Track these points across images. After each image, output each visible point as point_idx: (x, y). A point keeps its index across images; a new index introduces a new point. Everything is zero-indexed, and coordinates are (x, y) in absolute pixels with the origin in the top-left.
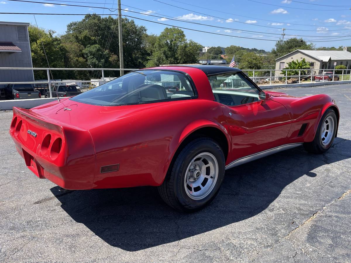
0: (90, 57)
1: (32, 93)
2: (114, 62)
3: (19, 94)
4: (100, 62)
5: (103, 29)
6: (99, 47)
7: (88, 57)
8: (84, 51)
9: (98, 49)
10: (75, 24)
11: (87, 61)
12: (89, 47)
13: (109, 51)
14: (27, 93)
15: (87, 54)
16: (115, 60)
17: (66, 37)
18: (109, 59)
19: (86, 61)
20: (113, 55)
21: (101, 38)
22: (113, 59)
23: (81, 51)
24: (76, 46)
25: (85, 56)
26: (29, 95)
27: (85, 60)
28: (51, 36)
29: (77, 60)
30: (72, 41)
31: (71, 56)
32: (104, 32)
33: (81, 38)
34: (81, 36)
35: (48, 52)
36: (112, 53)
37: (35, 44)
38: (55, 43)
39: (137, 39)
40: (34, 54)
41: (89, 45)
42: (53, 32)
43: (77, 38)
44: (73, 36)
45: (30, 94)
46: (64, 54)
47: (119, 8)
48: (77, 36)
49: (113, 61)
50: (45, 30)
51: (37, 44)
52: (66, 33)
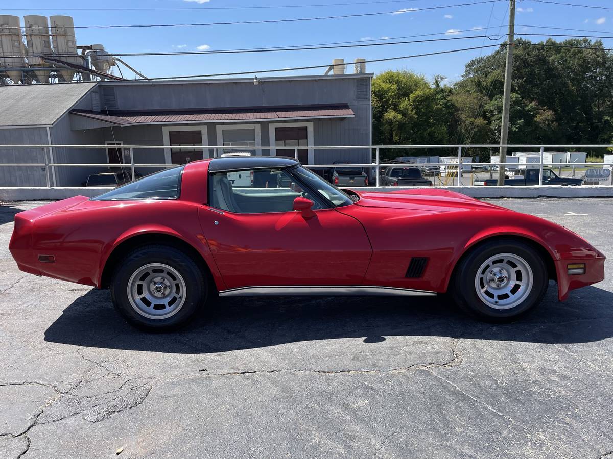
0: (496, 116)
1: (355, 178)
2: (544, 123)
3: (338, 179)
4: (515, 124)
5: (531, 65)
6: (517, 98)
7: (493, 116)
8: (487, 107)
9: (514, 102)
10: (479, 61)
11: (490, 123)
12: (498, 100)
13: (537, 104)
14: (349, 178)
15: (492, 112)
16: (548, 120)
17: (462, 85)
18: (535, 119)
19: (487, 124)
20: (544, 111)
21: (524, 82)
22: (543, 117)
23: (481, 106)
24: (475, 98)
25: (489, 115)
26: (352, 181)
27: (486, 122)
28: (438, 85)
29: (472, 123)
30: (469, 91)
31: (463, 116)
32: (534, 70)
33: (486, 84)
34: (487, 82)
35: (423, 113)
36: (543, 106)
37: (407, 100)
38: (439, 96)
39: (606, 75)
40: (403, 116)
41: (498, 96)
42: (442, 78)
43: (479, 84)
44: (472, 81)
45: (353, 179)
46: (451, 114)
47: (510, 32)
48: (479, 81)
49: (542, 121)
50: (425, 77)
51: (409, 100)
52: (462, 79)
